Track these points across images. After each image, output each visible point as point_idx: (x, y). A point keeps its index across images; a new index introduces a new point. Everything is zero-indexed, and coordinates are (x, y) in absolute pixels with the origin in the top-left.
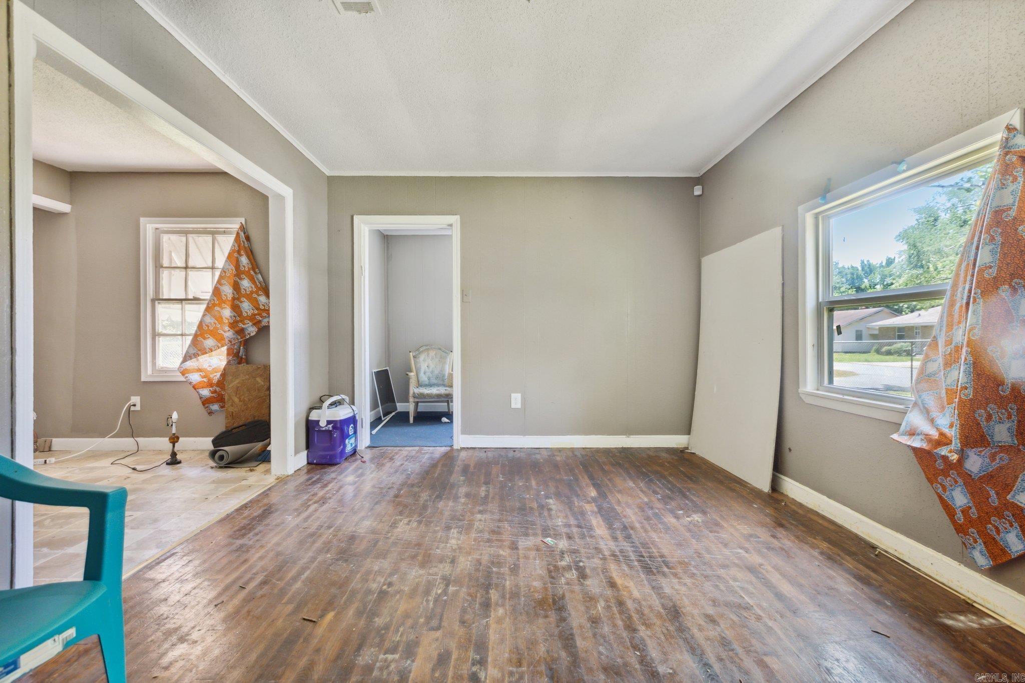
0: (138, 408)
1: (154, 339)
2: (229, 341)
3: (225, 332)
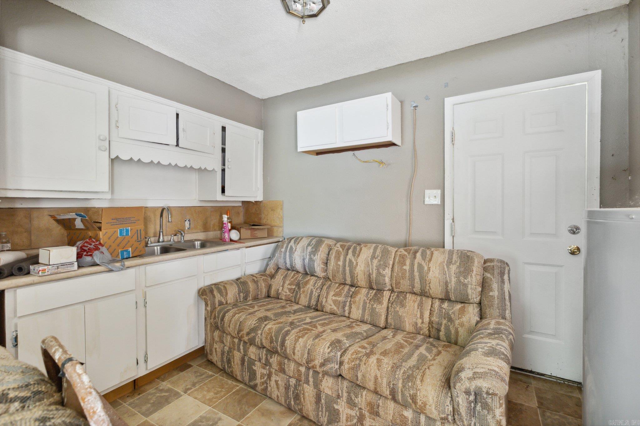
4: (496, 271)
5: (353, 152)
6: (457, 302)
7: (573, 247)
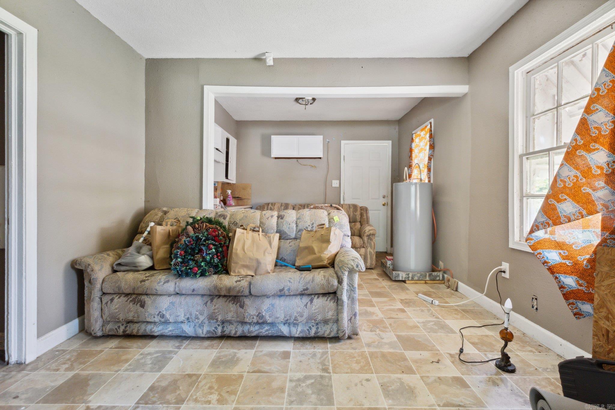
0: (507, 275)
1: (521, 201)
2: (604, 205)
3: (594, 190)
4: (365, 210)
5: (297, 160)
6: (352, 222)
7: (383, 203)
